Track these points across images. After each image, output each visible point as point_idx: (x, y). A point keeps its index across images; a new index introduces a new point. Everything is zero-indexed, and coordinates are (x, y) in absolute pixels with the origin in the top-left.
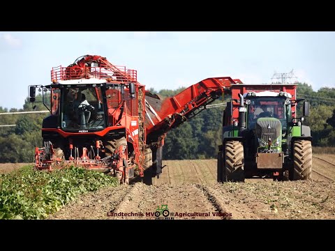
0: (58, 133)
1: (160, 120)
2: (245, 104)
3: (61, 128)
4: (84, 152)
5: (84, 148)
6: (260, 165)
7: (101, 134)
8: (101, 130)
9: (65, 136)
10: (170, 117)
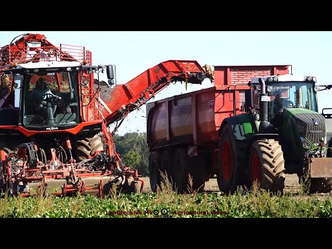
0: (18, 132)
1: (111, 113)
2: (267, 91)
3: (23, 125)
4: (54, 154)
5: (52, 150)
6: (314, 174)
7: (74, 131)
8: (73, 126)
9: (28, 136)
10: (125, 108)
